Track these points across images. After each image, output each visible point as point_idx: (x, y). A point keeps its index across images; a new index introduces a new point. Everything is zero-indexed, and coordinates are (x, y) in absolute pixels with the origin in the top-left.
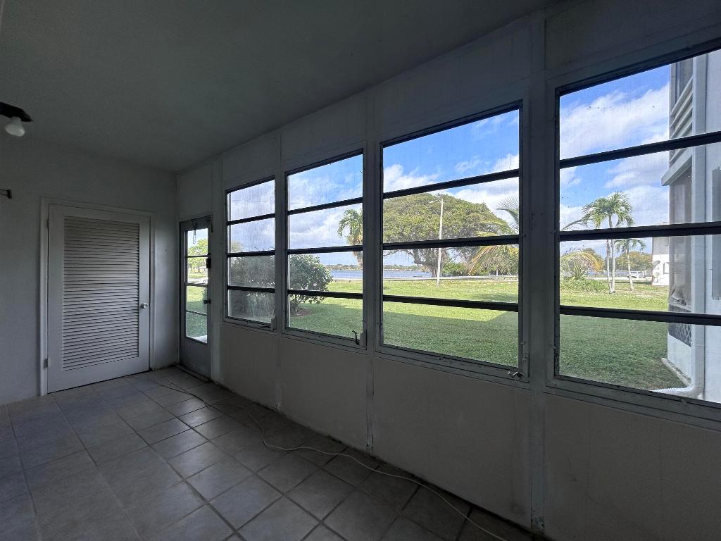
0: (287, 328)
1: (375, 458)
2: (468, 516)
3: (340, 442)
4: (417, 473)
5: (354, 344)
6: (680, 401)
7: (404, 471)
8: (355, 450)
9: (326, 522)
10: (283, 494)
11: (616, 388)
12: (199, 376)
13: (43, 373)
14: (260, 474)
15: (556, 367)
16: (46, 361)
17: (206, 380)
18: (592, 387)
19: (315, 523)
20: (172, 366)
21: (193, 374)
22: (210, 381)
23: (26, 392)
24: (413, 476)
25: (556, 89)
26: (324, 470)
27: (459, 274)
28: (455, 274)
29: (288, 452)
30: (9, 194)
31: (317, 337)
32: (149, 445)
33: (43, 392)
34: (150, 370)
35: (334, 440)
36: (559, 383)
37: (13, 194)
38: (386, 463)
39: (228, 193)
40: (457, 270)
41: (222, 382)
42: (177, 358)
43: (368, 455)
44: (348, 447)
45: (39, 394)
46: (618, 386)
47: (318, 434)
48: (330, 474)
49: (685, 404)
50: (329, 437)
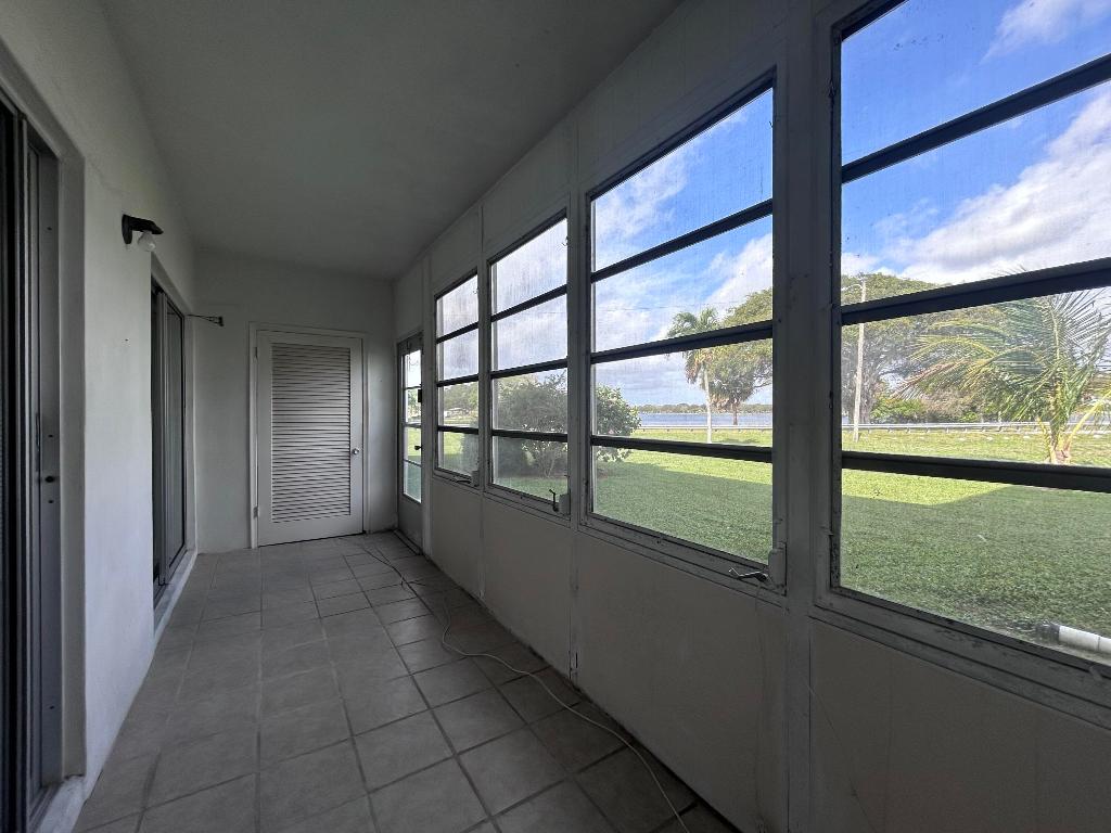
0: (491, 485)
1: (579, 690)
2: (680, 814)
3: (541, 658)
4: (630, 725)
5: (550, 509)
6: (1087, 671)
7: (612, 719)
8: (557, 673)
9: (463, 758)
10: (429, 707)
11: (947, 624)
12: (411, 545)
13: (253, 522)
14: (416, 677)
15: (834, 571)
16: (256, 509)
17: (418, 552)
18: (896, 617)
19: (448, 753)
20: (390, 530)
21: (407, 541)
22: (421, 554)
23: (237, 543)
24: (622, 730)
25: (834, 27)
26: (499, 691)
27: (911, 419)
28: (902, 419)
29: (466, 657)
30: (221, 321)
31: (517, 499)
32: (320, 618)
33: (254, 545)
34: (364, 532)
35: (535, 654)
36: (838, 603)
37: (224, 319)
38: (591, 702)
39: (438, 298)
40: (907, 413)
41: (432, 557)
42: (394, 521)
43: (571, 683)
44: (549, 667)
45: (250, 547)
46: (951, 621)
47: (518, 642)
48: (504, 698)
49: (1098, 678)
50: (531, 649)
